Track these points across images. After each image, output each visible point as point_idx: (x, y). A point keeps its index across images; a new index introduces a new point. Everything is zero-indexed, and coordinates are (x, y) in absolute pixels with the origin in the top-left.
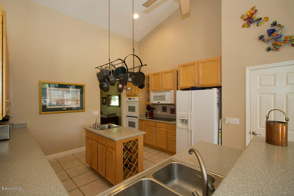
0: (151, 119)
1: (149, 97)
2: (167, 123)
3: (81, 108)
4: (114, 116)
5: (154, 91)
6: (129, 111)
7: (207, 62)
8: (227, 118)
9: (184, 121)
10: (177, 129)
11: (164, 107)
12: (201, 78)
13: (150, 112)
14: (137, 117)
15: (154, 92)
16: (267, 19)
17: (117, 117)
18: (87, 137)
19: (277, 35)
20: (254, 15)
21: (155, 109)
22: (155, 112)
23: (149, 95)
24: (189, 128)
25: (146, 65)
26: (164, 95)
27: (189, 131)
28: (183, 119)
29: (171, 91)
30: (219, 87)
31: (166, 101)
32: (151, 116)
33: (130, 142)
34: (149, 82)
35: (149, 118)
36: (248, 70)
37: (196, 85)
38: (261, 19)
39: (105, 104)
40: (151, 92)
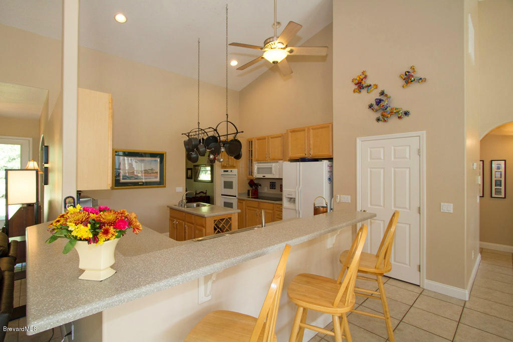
0: (254, 198)
1: (252, 168)
2: (273, 204)
3: (161, 183)
4: (204, 195)
5: (259, 161)
6: (225, 187)
7: (318, 128)
8: (339, 196)
9: (292, 200)
10: (283, 210)
11: (273, 183)
12: (312, 147)
13: (253, 190)
14: (235, 196)
15: (258, 163)
16: (376, 86)
17: (209, 197)
18: (171, 216)
19: (383, 106)
20: (363, 81)
21: (260, 185)
22: (260, 190)
23: (252, 166)
24: (297, 209)
25: (242, 132)
26: (270, 167)
27: (296, 212)
28: (291, 197)
29: (279, 161)
30: (330, 159)
31: (273, 174)
32: (254, 195)
33: (222, 220)
34: (252, 148)
35: (251, 198)
36: (358, 141)
37: (307, 156)
38: (370, 85)
39: (191, 178)
40: (254, 162)
